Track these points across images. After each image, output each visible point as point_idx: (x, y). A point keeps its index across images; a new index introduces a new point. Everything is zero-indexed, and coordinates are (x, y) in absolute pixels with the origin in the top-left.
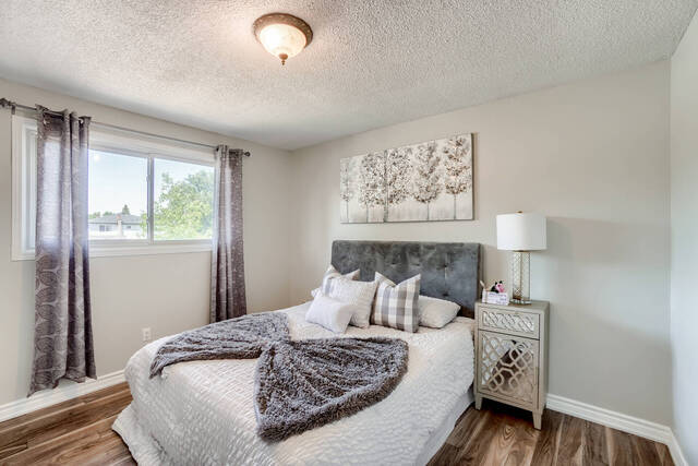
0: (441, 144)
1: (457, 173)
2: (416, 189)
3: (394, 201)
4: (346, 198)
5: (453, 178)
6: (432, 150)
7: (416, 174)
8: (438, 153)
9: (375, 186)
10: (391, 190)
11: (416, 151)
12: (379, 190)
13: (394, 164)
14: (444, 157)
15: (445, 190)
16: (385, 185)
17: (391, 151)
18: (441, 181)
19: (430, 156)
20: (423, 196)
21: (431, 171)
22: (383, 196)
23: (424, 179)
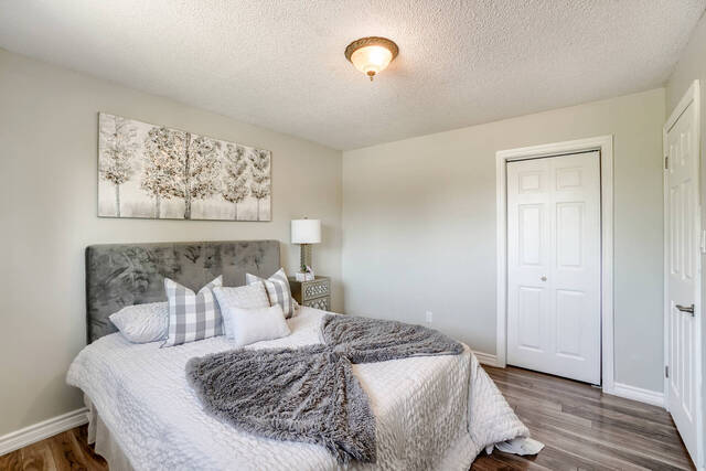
0: (249, 151)
1: (260, 181)
2: (225, 187)
3: (199, 195)
4: (116, 179)
5: (257, 185)
6: (240, 153)
7: (224, 172)
8: (245, 158)
9: (171, 172)
10: (193, 183)
11: (224, 148)
12: (178, 179)
13: (199, 153)
14: (250, 164)
15: (250, 194)
16: (186, 173)
17: (194, 137)
18: (247, 185)
19: (239, 159)
20: (231, 195)
21: (239, 173)
22: (183, 187)
23: (232, 179)
